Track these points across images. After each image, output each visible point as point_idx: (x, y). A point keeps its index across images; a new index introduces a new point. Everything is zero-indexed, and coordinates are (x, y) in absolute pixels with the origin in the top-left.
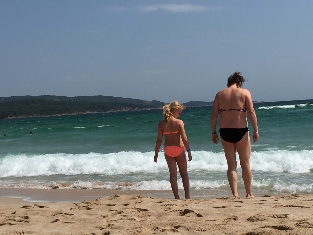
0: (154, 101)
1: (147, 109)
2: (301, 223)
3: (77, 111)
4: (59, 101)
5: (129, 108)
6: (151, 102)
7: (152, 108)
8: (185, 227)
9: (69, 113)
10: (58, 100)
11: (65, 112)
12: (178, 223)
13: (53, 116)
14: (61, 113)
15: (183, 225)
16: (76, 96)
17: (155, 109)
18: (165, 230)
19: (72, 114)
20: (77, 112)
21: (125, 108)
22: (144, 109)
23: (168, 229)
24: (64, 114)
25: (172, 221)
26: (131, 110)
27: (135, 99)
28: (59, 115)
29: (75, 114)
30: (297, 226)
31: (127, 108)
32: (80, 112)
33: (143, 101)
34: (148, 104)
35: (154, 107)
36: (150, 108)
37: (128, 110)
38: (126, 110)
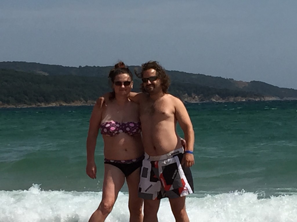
0: (254, 81)
1: (240, 99)
3: (84, 97)
4: (45, 75)
5: (198, 95)
6: (247, 85)
7: (250, 99)
9: (66, 101)
10: (44, 73)
11: (56, 100)
13: (29, 106)
14: (47, 101)
16: (82, 66)
17: (256, 100)
19: (73, 104)
20: (82, 99)
21: (190, 95)
24: (54, 105)
26: (202, 100)
27: (213, 77)
28: (43, 105)
29: (78, 104)
31: (193, 96)
32: (88, 102)
33: (229, 82)
34: (242, 88)
35: (255, 95)
36: (246, 97)
37: (196, 100)
38: (190, 100)
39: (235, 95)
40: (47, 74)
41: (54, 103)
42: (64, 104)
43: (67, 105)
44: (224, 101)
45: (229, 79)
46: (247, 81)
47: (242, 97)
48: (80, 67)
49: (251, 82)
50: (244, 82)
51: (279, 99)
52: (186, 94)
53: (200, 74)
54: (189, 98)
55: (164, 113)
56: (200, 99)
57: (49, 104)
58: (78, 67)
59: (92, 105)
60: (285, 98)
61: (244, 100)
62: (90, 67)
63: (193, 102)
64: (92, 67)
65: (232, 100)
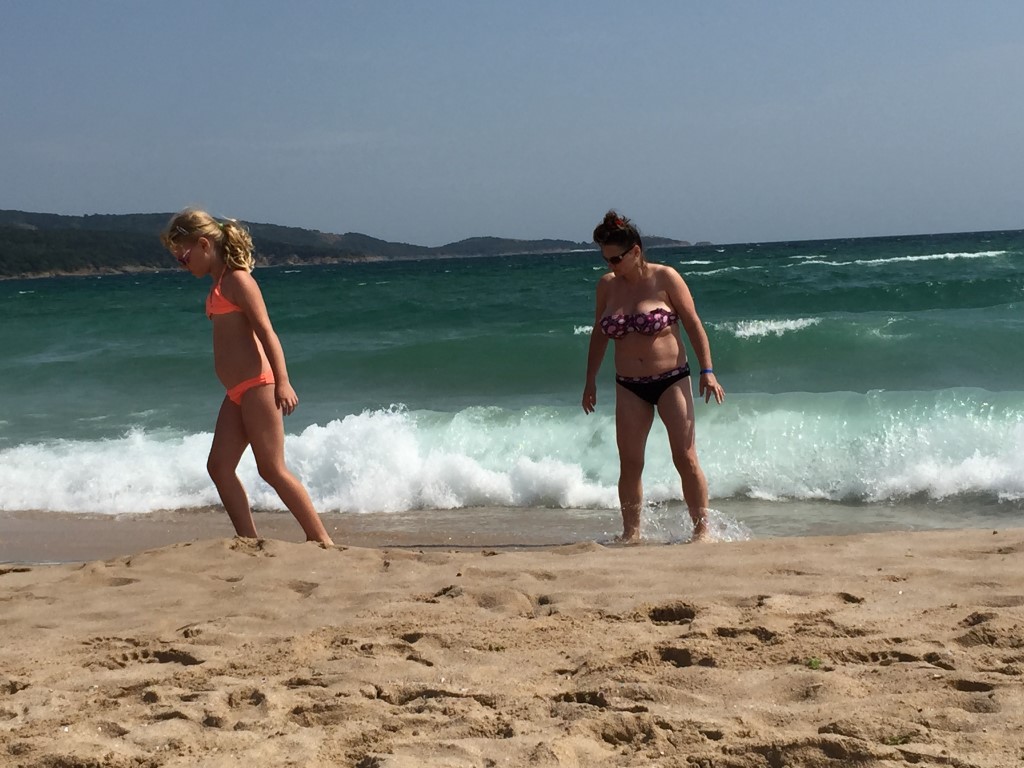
0: (350, 233)
2: (809, 622)
3: (94, 263)
4: (31, 230)
5: (267, 256)
6: (340, 239)
8: (436, 637)
9: (66, 269)
10: (29, 227)
11: (49, 268)
12: (416, 624)
13: (8, 278)
14: (36, 269)
15: (431, 630)
17: (354, 261)
18: (371, 646)
19: (76, 274)
20: (91, 265)
23: (382, 644)
24: (47, 275)
25: (395, 619)
26: (273, 263)
27: (289, 229)
28: (30, 276)
29: (84, 273)
30: (797, 632)
31: (260, 256)
32: (101, 269)
33: (313, 235)
34: (332, 244)
35: (352, 254)
36: (337, 256)
37: (263, 263)
39: (323, 255)
40: (34, 228)
41: (46, 271)
42: (63, 274)
43: (68, 274)
44: (306, 264)
46: (339, 234)
47: (333, 257)
48: (86, 215)
49: (346, 234)
50: (334, 235)
51: (386, 259)
57: (39, 273)
58: (82, 216)
60: (396, 258)
61: (336, 262)
62: (102, 216)
63: (260, 266)
65: (317, 262)
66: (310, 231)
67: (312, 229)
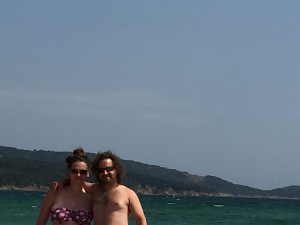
0: (209, 176)
1: (193, 194)
3: (36, 182)
5: (152, 187)
6: (202, 179)
7: (204, 194)
9: (18, 185)
11: (8, 183)
16: (37, 150)
17: (210, 195)
19: (25, 189)
20: (35, 184)
21: (143, 187)
22: (185, 194)
24: (5, 188)
26: (156, 192)
27: (168, 169)
29: (30, 189)
31: (147, 187)
32: (41, 187)
33: (184, 175)
34: (196, 182)
35: (209, 190)
36: (199, 192)
37: (149, 192)
38: (143, 192)
39: (190, 189)
42: (16, 189)
43: (19, 189)
44: (177, 195)
45: (185, 172)
46: (202, 176)
47: (196, 191)
48: (35, 150)
49: (206, 176)
50: (198, 177)
51: (232, 196)
52: (140, 186)
53: (155, 165)
54: (143, 190)
55: (117, 204)
56: (154, 191)
57: (2, 187)
58: (32, 151)
59: (44, 191)
60: (239, 196)
61: (198, 195)
63: (146, 193)
64: (46, 151)
66: (182, 172)
67: (183, 171)
